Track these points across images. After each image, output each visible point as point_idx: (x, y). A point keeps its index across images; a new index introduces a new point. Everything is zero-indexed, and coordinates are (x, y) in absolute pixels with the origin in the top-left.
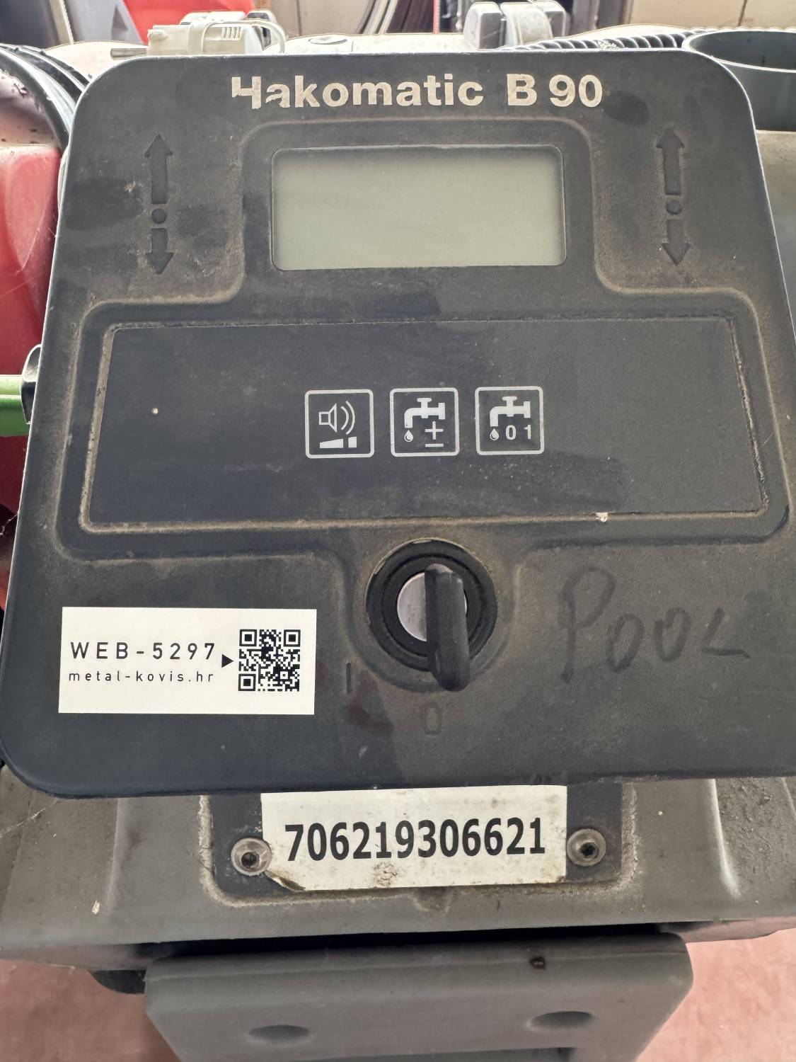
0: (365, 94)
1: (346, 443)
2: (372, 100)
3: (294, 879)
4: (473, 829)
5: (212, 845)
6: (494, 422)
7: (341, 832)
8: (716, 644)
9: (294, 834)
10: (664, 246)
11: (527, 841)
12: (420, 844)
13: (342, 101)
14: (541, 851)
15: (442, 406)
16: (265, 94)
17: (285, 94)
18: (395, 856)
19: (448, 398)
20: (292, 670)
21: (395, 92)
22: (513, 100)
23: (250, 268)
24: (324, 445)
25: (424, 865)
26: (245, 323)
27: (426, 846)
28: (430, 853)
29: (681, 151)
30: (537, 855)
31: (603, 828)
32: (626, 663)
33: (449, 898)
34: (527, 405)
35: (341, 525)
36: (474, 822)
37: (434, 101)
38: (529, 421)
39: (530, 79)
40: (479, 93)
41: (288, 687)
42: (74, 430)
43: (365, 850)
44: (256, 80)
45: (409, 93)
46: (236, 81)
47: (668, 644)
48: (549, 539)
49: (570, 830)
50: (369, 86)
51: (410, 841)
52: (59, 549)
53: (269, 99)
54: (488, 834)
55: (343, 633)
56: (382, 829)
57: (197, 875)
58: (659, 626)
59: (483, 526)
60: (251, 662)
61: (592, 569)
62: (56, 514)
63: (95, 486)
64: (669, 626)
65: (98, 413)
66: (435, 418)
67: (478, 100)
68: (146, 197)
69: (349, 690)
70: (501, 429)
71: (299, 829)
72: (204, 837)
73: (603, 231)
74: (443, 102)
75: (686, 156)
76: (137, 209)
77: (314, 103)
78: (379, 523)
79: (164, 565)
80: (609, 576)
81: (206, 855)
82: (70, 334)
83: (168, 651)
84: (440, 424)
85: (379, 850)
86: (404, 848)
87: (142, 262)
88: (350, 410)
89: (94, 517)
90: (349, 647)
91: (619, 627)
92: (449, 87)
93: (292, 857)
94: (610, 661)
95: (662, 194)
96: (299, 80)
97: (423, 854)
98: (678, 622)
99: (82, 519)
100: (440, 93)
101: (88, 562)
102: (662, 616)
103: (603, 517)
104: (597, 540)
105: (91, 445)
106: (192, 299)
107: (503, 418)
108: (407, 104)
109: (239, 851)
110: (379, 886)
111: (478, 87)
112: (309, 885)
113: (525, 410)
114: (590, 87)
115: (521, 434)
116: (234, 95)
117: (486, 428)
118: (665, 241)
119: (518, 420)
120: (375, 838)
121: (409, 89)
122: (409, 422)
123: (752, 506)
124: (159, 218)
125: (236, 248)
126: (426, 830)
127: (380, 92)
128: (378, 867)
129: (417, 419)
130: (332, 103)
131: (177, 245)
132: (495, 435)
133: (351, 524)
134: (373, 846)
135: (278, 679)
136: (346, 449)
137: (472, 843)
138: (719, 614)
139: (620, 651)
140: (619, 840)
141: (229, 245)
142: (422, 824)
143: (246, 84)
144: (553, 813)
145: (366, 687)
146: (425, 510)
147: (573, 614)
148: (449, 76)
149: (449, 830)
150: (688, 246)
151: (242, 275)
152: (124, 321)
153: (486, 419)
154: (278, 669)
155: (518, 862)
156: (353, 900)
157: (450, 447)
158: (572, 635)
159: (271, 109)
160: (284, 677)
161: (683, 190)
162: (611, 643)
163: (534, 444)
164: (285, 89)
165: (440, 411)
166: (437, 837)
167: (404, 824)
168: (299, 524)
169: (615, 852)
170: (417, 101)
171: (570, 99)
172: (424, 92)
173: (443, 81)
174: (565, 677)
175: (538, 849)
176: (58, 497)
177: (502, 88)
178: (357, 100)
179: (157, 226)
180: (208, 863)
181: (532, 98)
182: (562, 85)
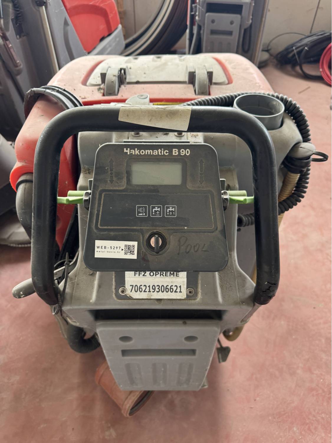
0: (148, 152)
1: (143, 214)
2: (149, 154)
3: (132, 296)
4: (167, 287)
5: (115, 289)
6: (168, 211)
7: (141, 287)
8: (203, 250)
9: (132, 287)
10: (199, 181)
11: (178, 290)
12: (157, 290)
13: (144, 154)
14: (181, 292)
15: (159, 208)
16: (130, 152)
17: (134, 152)
18: (152, 292)
19: (160, 207)
20: (133, 252)
21: (153, 152)
22: (174, 154)
23: (127, 184)
24: (139, 214)
25: (157, 294)
26: (126, 193)
27: (158, 290)
28: (159, 292)
29: (203, 163)
30: (180, 293)
31: (194, 288)
32: (188, 252)
33: (163, 301)
34: (174, 209)
35: (142, 228)
36: (168, 286)
37: (160, 154)
38: (174, 211)
39: (177, 150)
40: (168, 153)
41: (132, 254)
42: (97, 211)
43: (146, 290)
44: (129, 149)
45: (156, 152)
46: (125, 149)
47: (196, 249)
48: (176, 231)
49: (187, 288)
50: (148, 151)
51: (155, 289)
52: (95, 230)
53: (131, 153)
54: (171, 288)
55: (142, 245)
56: (149, 286)
57: (112, 295)
58: (194, 246)
59: (165, 229)
60: (127, 250)
61: (184, 236)
62: (94, 225)
63: (101, 220)
64: (196, 246)
65: (101, 208)
66: (158, 210)
67: (168, 154)
68: (109, 170)
69: (143, 255)
70: (169, 213)
71: (133, 286)
72: (114, 287)
73: (189, 178)
74: (161, 154)
75: (204, 164)
76: (108, 172)
77: (139, 154)
78: (148, 228)
79: (112, 233)
80: (186, 238)
81: (114, 290)
82: (96, 194)
83: (113, 248)
84: (159, 211)
85: (149, 291)
86: (154, 290)
87: (109, 182)
88: (144, 209)
89: (101, 225)
90: (143, 248)
91: (187, 246)
92: (163, 151)
93: (131, 291)
94: (186, 252)
95: (199, 172)
96: (136, 149)
97: (157, 292)
98: (198, 245)
99: (99, 226)
100: (161, 152)
101: (99, 233)
102: (195, 245)
103: (186, 228)
104: (185, 232)
105: (100, 213)
106: (117, 188)
107: (169, 211)
108: (155, 154)
109: (120, 290)
110: (148, 298)
111: (168, 151)
112: (134, 297)
113: (173, 209)
114: (188, 151)
115: (173, 213)
116: (125, 152)
117: (167, 212)
118: (199, 180)
119: (172, 211)
120: (148, 288)
121: (155, 152)
122: (154, 211)
123: (211, 227)
124: (111, 174)
125: (125, 180)
126: (158, 287)
127: (150, 152)
128: (148, 294)
129: (155, 210)
130: (142, 154)
131: (114, 179)
132: (168, 214)
133: (143, 228)
134: (147, 290)
135: (131, 253)
136: (143, 215)
137: (167, 290)
138: (205, 245)
139: (188, 250)
140: (197, 291)
141: (124, 179)
142: (157, 286)
143: (127, 150)
144: (184, 285)
145: (145, 255)
146: (156, 226)
147: (180, 244)
148: (163, 149)
149: (163, 287)
150: (203, 181)
151: (126, 185)
152: (105, 192)
153: (167, 211)
154: (131, 251)
155: (176, 294)
156: (143, 301)
157: (161, 215)
158: (180, 248)
159: (131, 154)
160: (132, 253)
161: (203, 171)
162: (186, 249)
163: (175, 215)
164: (133, 151)
165: (159, 209)
166: (160, 288)
167: (154, 286)
168: (135, 228)
169: (196, 294)
170: (157, 154)
171: (184, 154)
172: (158, 152)
173: (161, 150)
174: (178, 254)
175: (180, 292)
176: (95, 222)
177: (172, 151)
178: (146, 154)
179: (111, 175)
180: (114, 292)
181: (177, 153)
182: (183, 151)
